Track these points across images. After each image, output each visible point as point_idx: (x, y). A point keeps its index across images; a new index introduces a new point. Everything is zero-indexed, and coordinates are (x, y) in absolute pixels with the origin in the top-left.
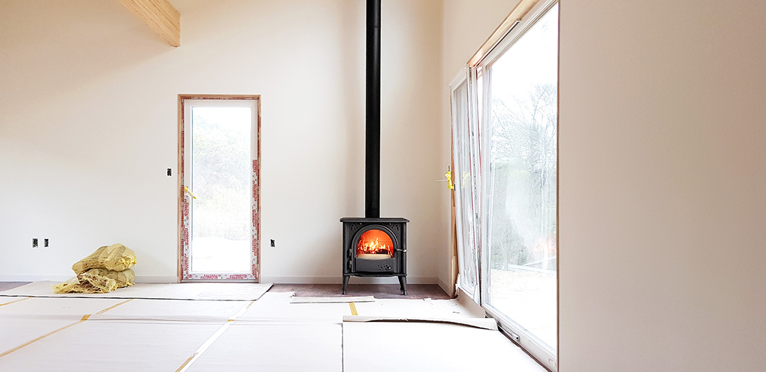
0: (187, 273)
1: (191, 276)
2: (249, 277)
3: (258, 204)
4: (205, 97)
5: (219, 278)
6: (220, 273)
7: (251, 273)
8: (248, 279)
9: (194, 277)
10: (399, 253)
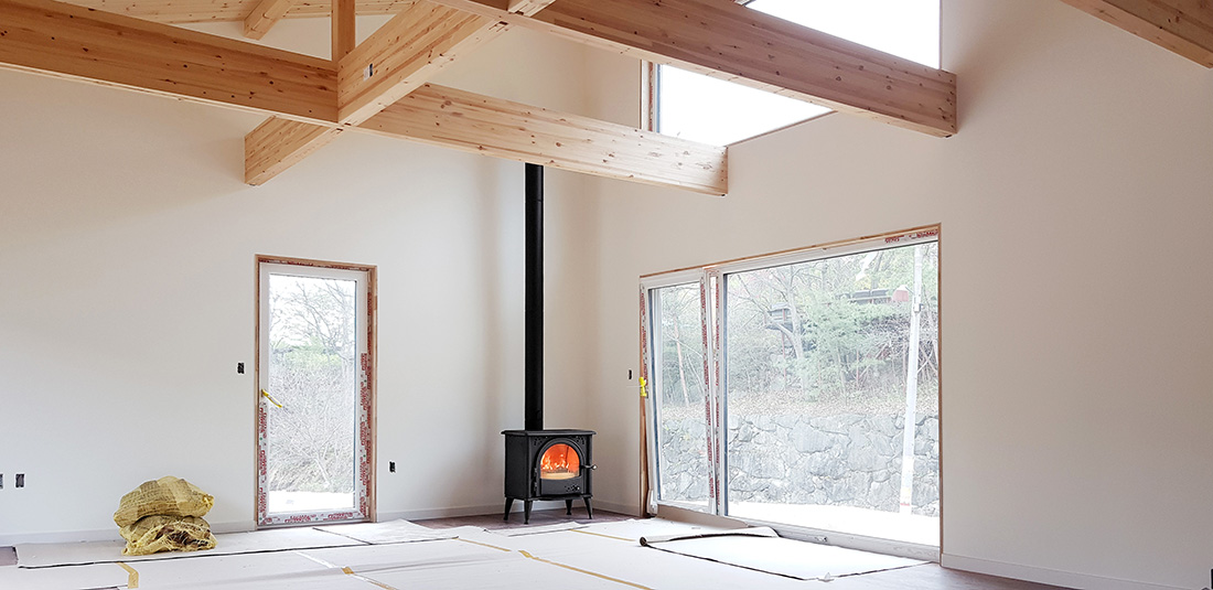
0: (264, 515)
1: (270, 519)
2: (355, 515)
3: (369, 415)
4: (291, 262)
5: (312, 519)
6: (313, 513)
7: (357, 509)
8: (354, 518)
9: (275, 521)
10: (585, 470)
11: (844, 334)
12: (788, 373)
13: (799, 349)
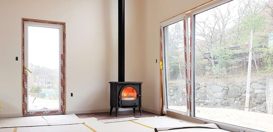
2: (59, 112)
3: (64, 76)
7: (60, 109)
8: (59, 113)
9: (30, 113)
10: (139, 97)
11: (227, 59)
12: (210, 71)
13: (213, 64)
